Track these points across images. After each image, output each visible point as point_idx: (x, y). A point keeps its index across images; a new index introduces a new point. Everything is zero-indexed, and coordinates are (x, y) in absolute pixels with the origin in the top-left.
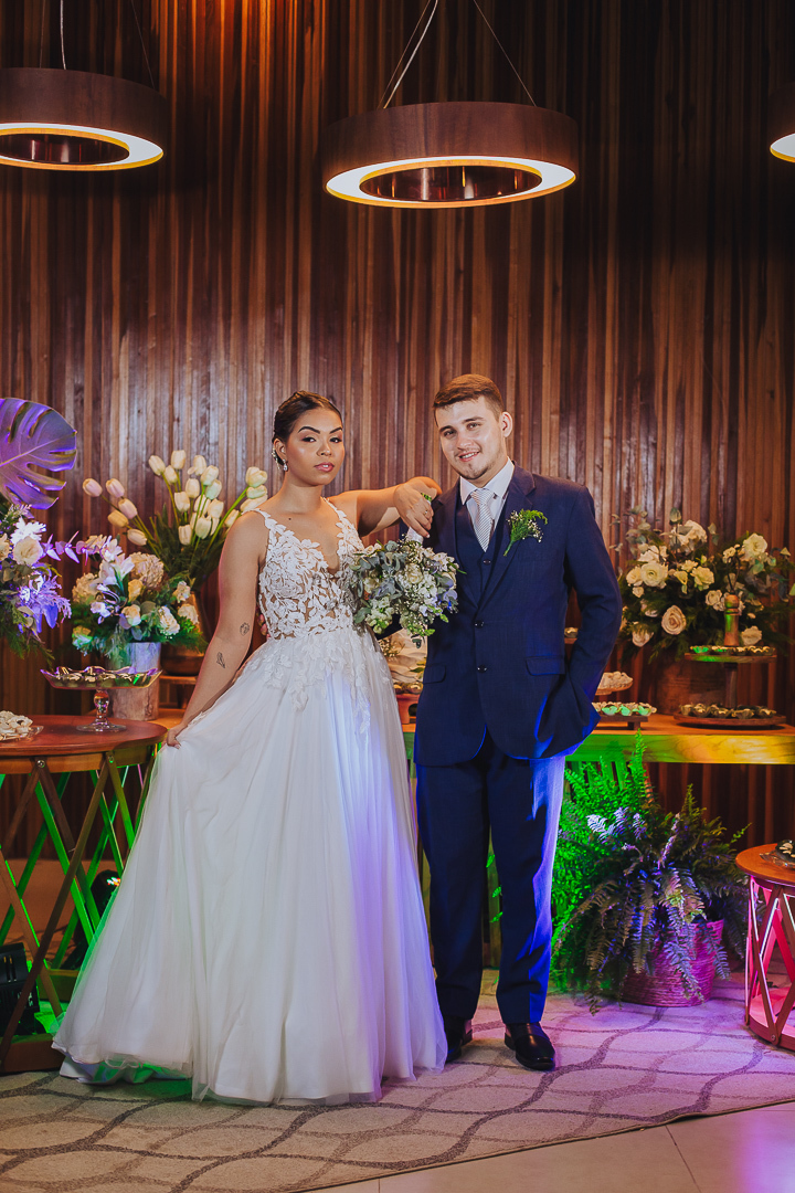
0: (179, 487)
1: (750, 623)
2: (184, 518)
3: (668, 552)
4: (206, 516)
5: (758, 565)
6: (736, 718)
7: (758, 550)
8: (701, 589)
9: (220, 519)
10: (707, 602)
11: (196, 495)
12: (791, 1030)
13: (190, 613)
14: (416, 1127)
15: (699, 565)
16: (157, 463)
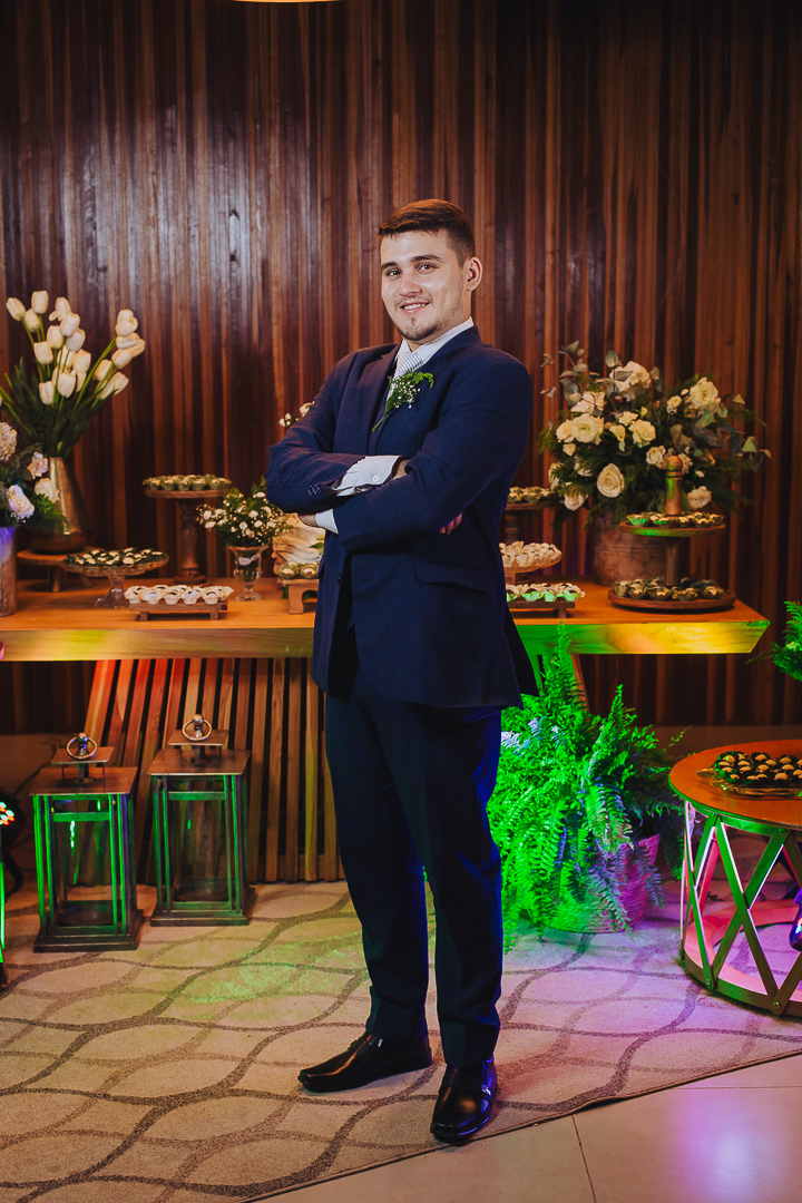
0: (40, 335)
1: (698, 483)
2: (48, 372)
3: (605, 398)
4: (72, 369)
5: (708, 416)
6: (678, 600)
7: (708, 399)
8: (641, 446)
9: (88, 373)
10: (648, 460)
11: (58, 345)
12: (728, 975)
13: (49, 489)
14: (280, 1128)
15: (638, 418)
16: (14, 307)
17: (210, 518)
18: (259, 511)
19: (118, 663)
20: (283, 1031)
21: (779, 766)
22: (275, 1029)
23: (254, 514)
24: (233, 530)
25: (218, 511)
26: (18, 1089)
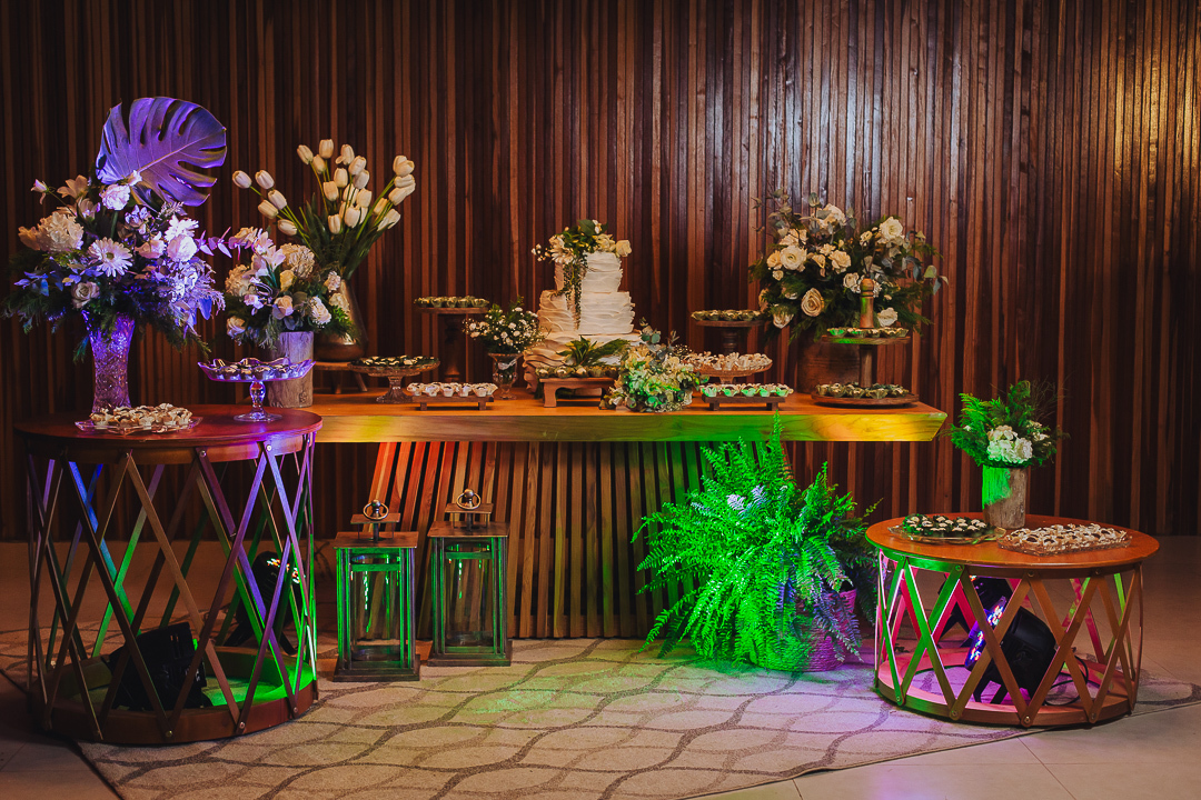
0: (329, 175)
1: (887, 305)
2: (334, 207)
3: (808, 235)
4: (355, 205)
5: (894, 248)
6: (870, 397)
7: (894, 233)
8: (838, 272)
9: (369, 208)
10: (844, 285)
11: (344, 184)
12: (914, 692)
13: (341, 301)
14: (562, 785)
15: (837, 248)
16: (304, 152)
17: (474, 329)
18: (517, 323)
19: (399, 444)
20: (553, 730)
21: (955, 524)
22: (546, 729)
23: (512, 326)
24: (496, 338)
25: (482, 324)
26: (346, 763)
